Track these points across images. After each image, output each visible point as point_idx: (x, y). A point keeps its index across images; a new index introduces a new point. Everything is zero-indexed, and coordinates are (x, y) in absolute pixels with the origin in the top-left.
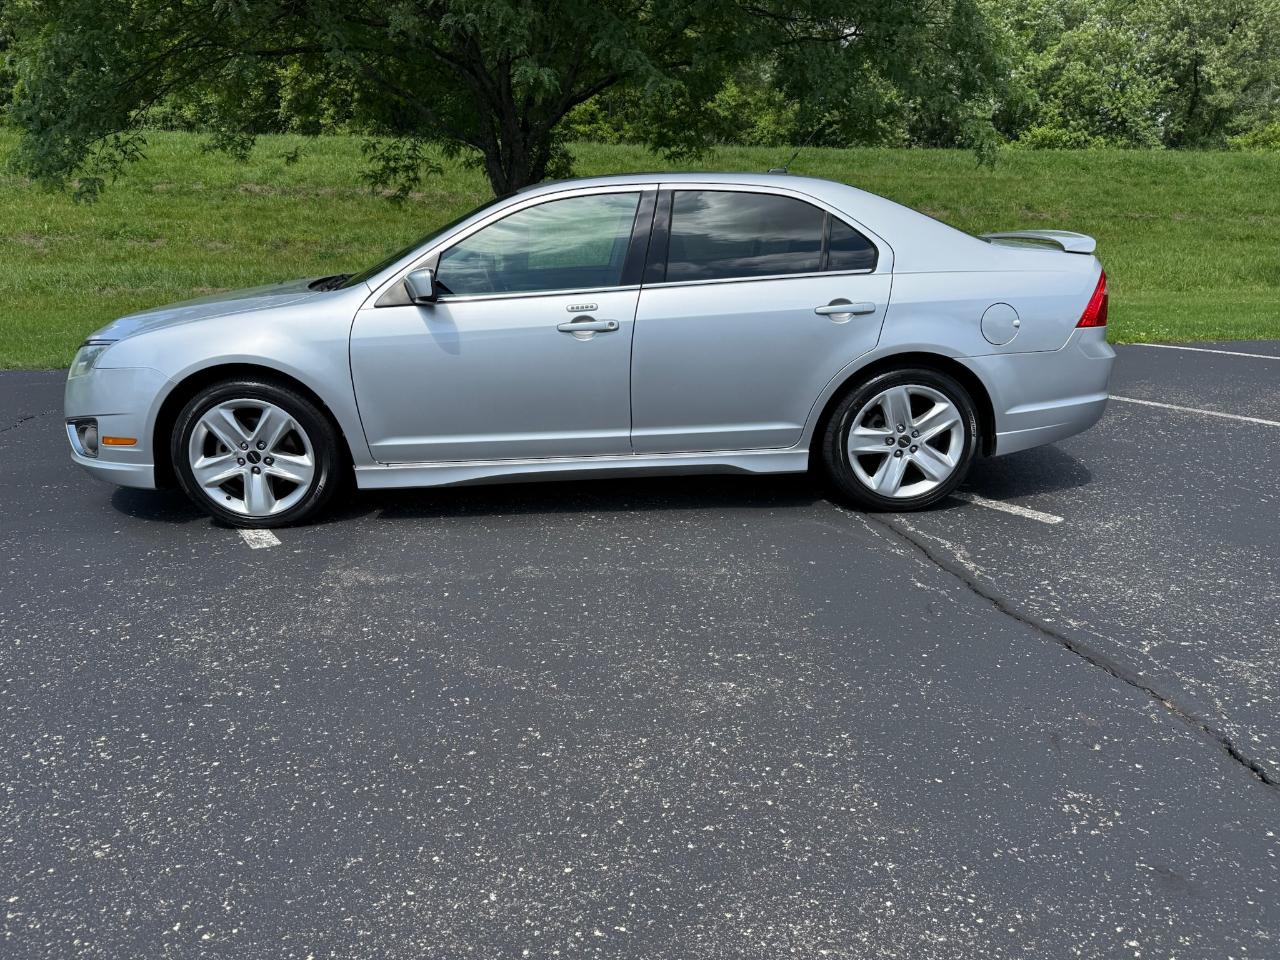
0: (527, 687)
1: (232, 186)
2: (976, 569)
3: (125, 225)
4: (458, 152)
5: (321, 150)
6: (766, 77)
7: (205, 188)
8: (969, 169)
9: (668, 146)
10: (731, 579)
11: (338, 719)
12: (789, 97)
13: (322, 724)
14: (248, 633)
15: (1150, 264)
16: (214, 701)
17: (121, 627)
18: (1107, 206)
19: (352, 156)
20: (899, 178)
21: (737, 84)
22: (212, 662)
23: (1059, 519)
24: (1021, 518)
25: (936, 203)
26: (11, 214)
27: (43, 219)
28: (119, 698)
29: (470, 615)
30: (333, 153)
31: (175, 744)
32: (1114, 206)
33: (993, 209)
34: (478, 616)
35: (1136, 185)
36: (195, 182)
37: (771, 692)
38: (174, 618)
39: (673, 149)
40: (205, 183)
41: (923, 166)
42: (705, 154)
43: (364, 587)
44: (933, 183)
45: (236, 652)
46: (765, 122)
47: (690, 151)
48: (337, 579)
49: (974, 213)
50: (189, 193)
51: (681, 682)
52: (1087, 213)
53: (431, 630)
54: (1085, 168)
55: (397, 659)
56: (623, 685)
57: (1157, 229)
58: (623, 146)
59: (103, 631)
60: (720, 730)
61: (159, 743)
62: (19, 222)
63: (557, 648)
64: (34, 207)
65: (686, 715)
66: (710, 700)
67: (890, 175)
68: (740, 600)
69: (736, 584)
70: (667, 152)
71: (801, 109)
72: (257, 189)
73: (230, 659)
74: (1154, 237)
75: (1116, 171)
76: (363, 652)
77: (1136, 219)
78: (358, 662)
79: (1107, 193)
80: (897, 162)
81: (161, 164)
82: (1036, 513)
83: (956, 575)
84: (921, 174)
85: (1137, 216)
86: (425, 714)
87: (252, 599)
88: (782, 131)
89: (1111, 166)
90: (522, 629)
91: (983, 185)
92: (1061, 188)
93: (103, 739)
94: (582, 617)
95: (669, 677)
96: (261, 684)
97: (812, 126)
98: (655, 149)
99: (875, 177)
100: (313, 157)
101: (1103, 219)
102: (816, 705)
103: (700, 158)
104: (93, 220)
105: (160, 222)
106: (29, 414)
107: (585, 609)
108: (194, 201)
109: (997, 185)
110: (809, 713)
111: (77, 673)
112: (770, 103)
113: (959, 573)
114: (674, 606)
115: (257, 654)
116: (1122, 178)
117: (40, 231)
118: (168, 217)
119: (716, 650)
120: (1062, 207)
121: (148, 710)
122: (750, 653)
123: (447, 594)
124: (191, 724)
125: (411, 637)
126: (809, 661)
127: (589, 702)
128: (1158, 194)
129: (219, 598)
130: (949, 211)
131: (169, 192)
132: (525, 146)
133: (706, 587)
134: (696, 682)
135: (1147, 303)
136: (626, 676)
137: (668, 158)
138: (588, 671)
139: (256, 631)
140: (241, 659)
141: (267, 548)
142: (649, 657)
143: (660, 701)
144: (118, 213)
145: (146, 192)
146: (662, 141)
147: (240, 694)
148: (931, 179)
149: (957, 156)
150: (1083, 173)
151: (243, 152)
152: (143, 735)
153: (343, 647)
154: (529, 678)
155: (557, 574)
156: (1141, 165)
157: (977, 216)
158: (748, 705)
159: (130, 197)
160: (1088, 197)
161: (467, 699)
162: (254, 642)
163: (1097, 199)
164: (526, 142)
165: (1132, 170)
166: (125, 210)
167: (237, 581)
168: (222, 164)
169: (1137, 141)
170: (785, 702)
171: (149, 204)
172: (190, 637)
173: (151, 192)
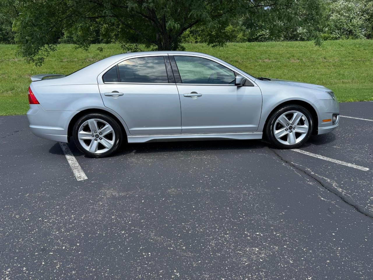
0: (173, 248)
1: (85, 59)
2: (343, 191)
3: (55, 71)
4: (150, 46)
5: (110, 48)
6: (241, 23)
7: (77, 60)
8: (305, 47)
9: (213, 43)
10: (249, 196)
11: (99, 262)
12: (247, 28)
13: (93, 265)
14: (71, 218)
15: (366, 75)
16: (54, 251)
17: (27, 215)
18: (350, 57)
19: (120, 49)
20: (283, 50)
21: (232, 25)
22: (56, 232)
23: (368, 169)
24: (352, 168)
25: (295, 58)
26: (23, 69)
27: (32, 70)
28: (20, 249)
29: (151, 211)
30: (114, 49)
31: (35, 274)
32: (352, 57)
33: (313, 59)
34: (154, 211)
35: (359, 50)
36: (74, 58)
37: (274, 253)
38: (46, 211)
39: (214, 44)
40: (77, 59)
41: (291, 47)
42: (224, 45)
43: (114, 197)
44: (294, 52)
45: (65, 227)
46: (240, 35)
47: (220, 44)
48: (105, 194)
49: (308, 61)
50: (73, 62)
51: (236, 247)
52: (343, 60)
53: (137, 218)
54: (342, 46)
55: (123, 232)
56: (212, 248)
57: (367, 64)
58: (198, 44)
59: (21, 216)
60: (255, 275)
61: (29, 273)
62: (26, 71)
63: (184, 228)
64: (30, 67)
65: (240, 265)
66: (249, 258)
67: (281, 50)
68: (254, 206)
69: (251, 198)
70: (212, 45)
71: (251, 31)
72: (92, 60)
73: (63, 230)
74: (366, 66)
75: (352, 47)
76: (111, 228)
77: (360, 61)
78: (109, 233)
79: (350, 53)
80: (282, 46)
81: (65, 53)
82: (358, 166)
83: (335, 194)
84: (290, 49)
85: (360, 60)
86: (133, 261)
87: (75, 202)
88: (245, 38)
89: (351, 45)
90: (171, 218)
91: (310, 52)
92: (335, 52)
93: (9, 270)
94: (193, 212)
95: (230, 245)
96: (72, 244)
97: (254, 36)
98: (209, 44)
99: (276, 50)
100: (108, 50)
101: (349, 61)
102: (294, 261)
103: (222, 46)
104: (46, 70)
105: (65, 70)
106: (18, 130)
107: (194, 209)
108: (74, 64)
109: (314, 52)
110: (292, 264)
111: (7, 236)
112: (242, 30)
113: (337, 193)
114: (228, 208)
115: (73, 228)
116: (354, 48)
117: (31, 74)
118: (67, 69)
119: (248, 231)
120: (335, 58)
121: (29, 255)
122: (262, 232)
123: (143, 201)
124: (43, 263)
125: (129, 221)
126: (287, 237)
127: (199, 257)
128: (366, 53)
129: (63, 202)
130: (299, 60)
131: (67, 61)
132: (170, 44)
133: (239, 199)
134: (242, 247)
135: (368, 87)
136: (213, 243)
137: (213, 47)
138: (197, 240)
139: (74, 217)
140: (67, 230)
141: (82, 181)
142: (221, 234)
143: (228, 257)
144: (53, 68)
145: (61, 61)
146: (211, 42)
147: (64, 248)
148: (293, 51)
149: (301, 43)
150: (341, 47)
151: (87, 48)
152: (24, 269)
153: (104, 225)
154: (174, 243)
155: (183, 192)
156: (360, 44)
157: (309, 62)
158: (265, 260)
159: (56, 63)
160: (344, 54)
161: (150, 253)
162: (73, 222)
163: (347, 55)
164: (170, 42)
165: (357, 46)
166: (55, 67)
167: (71, 194)
168: (82, 53)
169: (356, 37)
170: (280, 258)
171: (62, 65)
172: (50, 219)
173: (62, 62)
